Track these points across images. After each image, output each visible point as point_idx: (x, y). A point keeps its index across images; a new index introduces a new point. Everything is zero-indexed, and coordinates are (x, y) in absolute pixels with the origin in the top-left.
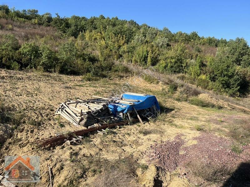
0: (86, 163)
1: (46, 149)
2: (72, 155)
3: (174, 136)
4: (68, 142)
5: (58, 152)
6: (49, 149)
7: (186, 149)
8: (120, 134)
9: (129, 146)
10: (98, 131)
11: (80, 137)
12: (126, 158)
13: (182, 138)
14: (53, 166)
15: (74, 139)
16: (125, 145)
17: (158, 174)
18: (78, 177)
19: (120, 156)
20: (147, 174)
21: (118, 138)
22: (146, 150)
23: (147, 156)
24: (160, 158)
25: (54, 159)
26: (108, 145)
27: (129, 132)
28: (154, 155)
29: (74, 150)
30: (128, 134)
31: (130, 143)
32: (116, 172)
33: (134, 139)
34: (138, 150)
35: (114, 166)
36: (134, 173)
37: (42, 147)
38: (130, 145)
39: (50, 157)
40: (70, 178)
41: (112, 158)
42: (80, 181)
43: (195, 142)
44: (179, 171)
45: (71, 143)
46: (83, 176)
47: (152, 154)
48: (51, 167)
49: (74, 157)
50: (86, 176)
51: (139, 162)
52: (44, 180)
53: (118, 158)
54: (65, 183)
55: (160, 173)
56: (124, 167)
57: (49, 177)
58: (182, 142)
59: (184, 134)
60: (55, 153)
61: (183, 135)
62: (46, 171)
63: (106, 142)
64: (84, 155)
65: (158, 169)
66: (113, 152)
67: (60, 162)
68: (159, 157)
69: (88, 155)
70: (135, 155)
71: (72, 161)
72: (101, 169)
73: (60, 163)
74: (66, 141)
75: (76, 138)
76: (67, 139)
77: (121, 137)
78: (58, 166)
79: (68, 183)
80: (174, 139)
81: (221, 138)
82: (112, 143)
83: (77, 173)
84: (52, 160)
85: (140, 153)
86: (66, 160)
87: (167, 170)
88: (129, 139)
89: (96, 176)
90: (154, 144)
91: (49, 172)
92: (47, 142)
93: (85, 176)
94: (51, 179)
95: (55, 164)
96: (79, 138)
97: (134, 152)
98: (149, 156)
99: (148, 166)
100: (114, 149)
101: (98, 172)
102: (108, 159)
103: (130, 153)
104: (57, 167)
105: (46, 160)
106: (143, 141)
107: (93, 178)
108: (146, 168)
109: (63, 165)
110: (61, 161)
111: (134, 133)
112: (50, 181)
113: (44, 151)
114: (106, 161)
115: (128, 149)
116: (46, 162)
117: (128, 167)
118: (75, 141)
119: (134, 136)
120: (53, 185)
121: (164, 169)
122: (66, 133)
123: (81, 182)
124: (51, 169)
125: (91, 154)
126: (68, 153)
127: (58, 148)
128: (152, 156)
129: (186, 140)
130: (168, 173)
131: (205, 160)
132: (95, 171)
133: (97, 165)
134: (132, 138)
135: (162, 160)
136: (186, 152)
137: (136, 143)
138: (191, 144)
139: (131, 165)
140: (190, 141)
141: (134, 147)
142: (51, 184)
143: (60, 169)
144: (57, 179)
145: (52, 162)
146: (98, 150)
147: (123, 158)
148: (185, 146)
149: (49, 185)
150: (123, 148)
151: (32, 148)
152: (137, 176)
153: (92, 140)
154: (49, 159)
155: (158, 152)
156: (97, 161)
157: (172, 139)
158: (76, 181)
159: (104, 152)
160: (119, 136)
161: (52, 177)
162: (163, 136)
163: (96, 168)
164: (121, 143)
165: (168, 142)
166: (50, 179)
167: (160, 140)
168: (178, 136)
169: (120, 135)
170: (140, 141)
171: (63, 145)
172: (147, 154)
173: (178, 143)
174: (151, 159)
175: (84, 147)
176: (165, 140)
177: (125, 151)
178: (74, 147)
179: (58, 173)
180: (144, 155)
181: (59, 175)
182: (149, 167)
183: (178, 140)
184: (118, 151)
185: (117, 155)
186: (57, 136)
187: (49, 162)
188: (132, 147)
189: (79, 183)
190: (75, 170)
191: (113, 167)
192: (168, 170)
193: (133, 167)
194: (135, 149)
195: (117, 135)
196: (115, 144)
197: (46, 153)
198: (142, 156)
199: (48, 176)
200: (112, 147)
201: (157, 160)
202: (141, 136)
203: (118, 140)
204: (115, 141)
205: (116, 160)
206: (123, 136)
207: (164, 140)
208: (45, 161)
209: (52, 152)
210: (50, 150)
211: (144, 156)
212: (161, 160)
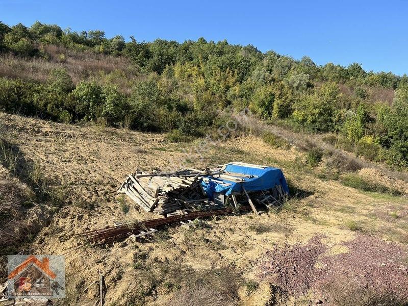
0: (157, 272)
1: (98, 246)
2: (136, 257)
3: (309, 238)
4: (133, 237)
5: (116, 252)
6: (102, 246)
7: (327, 260)
8: (217, 228)
9: (230, 249)
10: (181, 222)
11: (153, 230)
12: (222, 269)
13: (323, 241)
14: (107, 273)
15: (143, 232)
16: (224, 248)
17: (273, 299)
18: (143, 293)
19: (214, 264)
20: (255, 298)
21: (213, 235)
22: (258, 257)
23: (259, 267)
24: (279, 273)
25: (109, 263)
26: (196, 245)
27: (232, 227)
28: (271, 267)
29: (140, 251)
30: (231, 230)
31: (232, 245)
32: (203, 290)
33: (240, 238)
34: (244, 257)
35: (202, 280)
36: (234, 293)
37: (92, 243)
38: (232, 247)
39: (103, 259)
40: (131, 294)
41: (201, 267)
42: (146, 299)
43: (345, 250)
44: (312, 296)
45: (138, 239)
46: (151, 292)
47: (267, 265)
48: (103, 274)
49: (140, 261)
50: (156, 292)
51: (244, 276)
52: (91, 294)
53: (210, 268)
54: (122, 302)
55: (278, 297)
56: (219, 283)
57: (99, 291)
58: (323, 249)
59: (327, 235)
60: (112, 253)
61: (325, 237)
62: (95, 279)
63: (194, 241)
64: (156, 260)
65: (274, 289)
66: (202, 257)
67: (118, 267)
68: (279, 271)
69: (162, 260)
70: (238, 264)
71: (136, 268)
72: (181, 284)
73: (117, 270)
74: (129, 236)
75: (146, 231)
76: (131, 232)
77: (218, 234)
78: (114, 273)
79: (126, 302)
80: (307, 243)
81: (393, 245)
82: (203, 243)
83: (142, 286)
84: (105, 264)
85: (247, 262)
86: (127, 265)
87: (290, 293)
88: (231, 238)
89: (171, 293)
90: (272, 249)
91: (99, 282)
92: (101, 235)
93: (154, 293)
94: (102, 293)
95: (109, 270)
96: (151, 232)
97: (237, 260)
98: (262, 268)
99: (258, 285)
100: (205, 252)
101: (175, 288)
102: (193, 267)
103: (231, 261)
104: (112, 275)
105: (97, 262)
106: (254, 242)
107: (167, 297)
108: (255, 287)
109: (122, 273)
110: (120, 266)
111: (240, 229)
112: (100, 297)
113: (95, 249)
114: (190, 271)
115: (228, 254)
116: (96, 267)
117: (224, 283)
118: (143, 237)
119: (241, 234)
120: (103, 303)
121: (285, 291)
122: (131, 223)
123: (147, 301)
124: (103, 277)
125: (166, 258)
126: (131, 254)
127: (117, 245)
128: (268, 268)
129: (329, 244)
130: (292, 299)
131: (358, 282)
132: (170, 286)
133: (175, 277)
134: (236, 237)
135: (283, 275)
136: (326, 265)
137: (243, 245)
138: (338, 253)
139: (229, 280)
140: (336, 248)
141: (239, 251)
142: (101, 301)
143: (116, 279)
144: (112, 294)
145: (105, 267)
146: (178, 253)
147: (219, 268)
148: (326, 255)
149: (98, 303)
150: (220, 252)
151: (78, 244)
152: (239, 299)
153: (172, 236)
154: (100, 262)
155: (278, 263)
156: (175, 270)
157: (305, 242)
158: (140, 299)
159: (188, 257)
160: (215, 233)
161: (103, 290)
162: (290, 237)
163: (173, 281)
164: (218, 243)
165: (297, 247)
166: (100, 294)
167: (283, 242)
168: (317, 237)
169: (216, 231)
170: (250, 242)
171: (124, 242)
172: (259, 264)
173: (314, 249)
174: (265, 272)
175: (157, 247)
176: (292, 242)
177: (222, 257)
178: (141, 246)
179: (113, 285)
180: (253, 265)
181: (114, 288)
182: (260, 286)
183: (314, 245)
184: (211, 256)
185: (208, 262)
186: (116, 227)
187: (101, 266)
188: (235, 252)
189: (144, 302)
190: (140, 282)
191: (200, 281)
192: (293, 293)
193: (233, 284)
194: (241, 256)
195: (213, 231)
196: (207, 245)
197: (98, 252)
198: (250, 267)
199: (98, 288)
200: (202, 249)
201: (275, 275)
202: (253, 234)
203: (214, 238)
204: (207, 241)
205: (206, 270)
206: (222, 233)
207: (291, 244)
208: (96, 264)
209: (108, 251)
210: (104, 247)
211: (253, 267)
212: (281, 276)
